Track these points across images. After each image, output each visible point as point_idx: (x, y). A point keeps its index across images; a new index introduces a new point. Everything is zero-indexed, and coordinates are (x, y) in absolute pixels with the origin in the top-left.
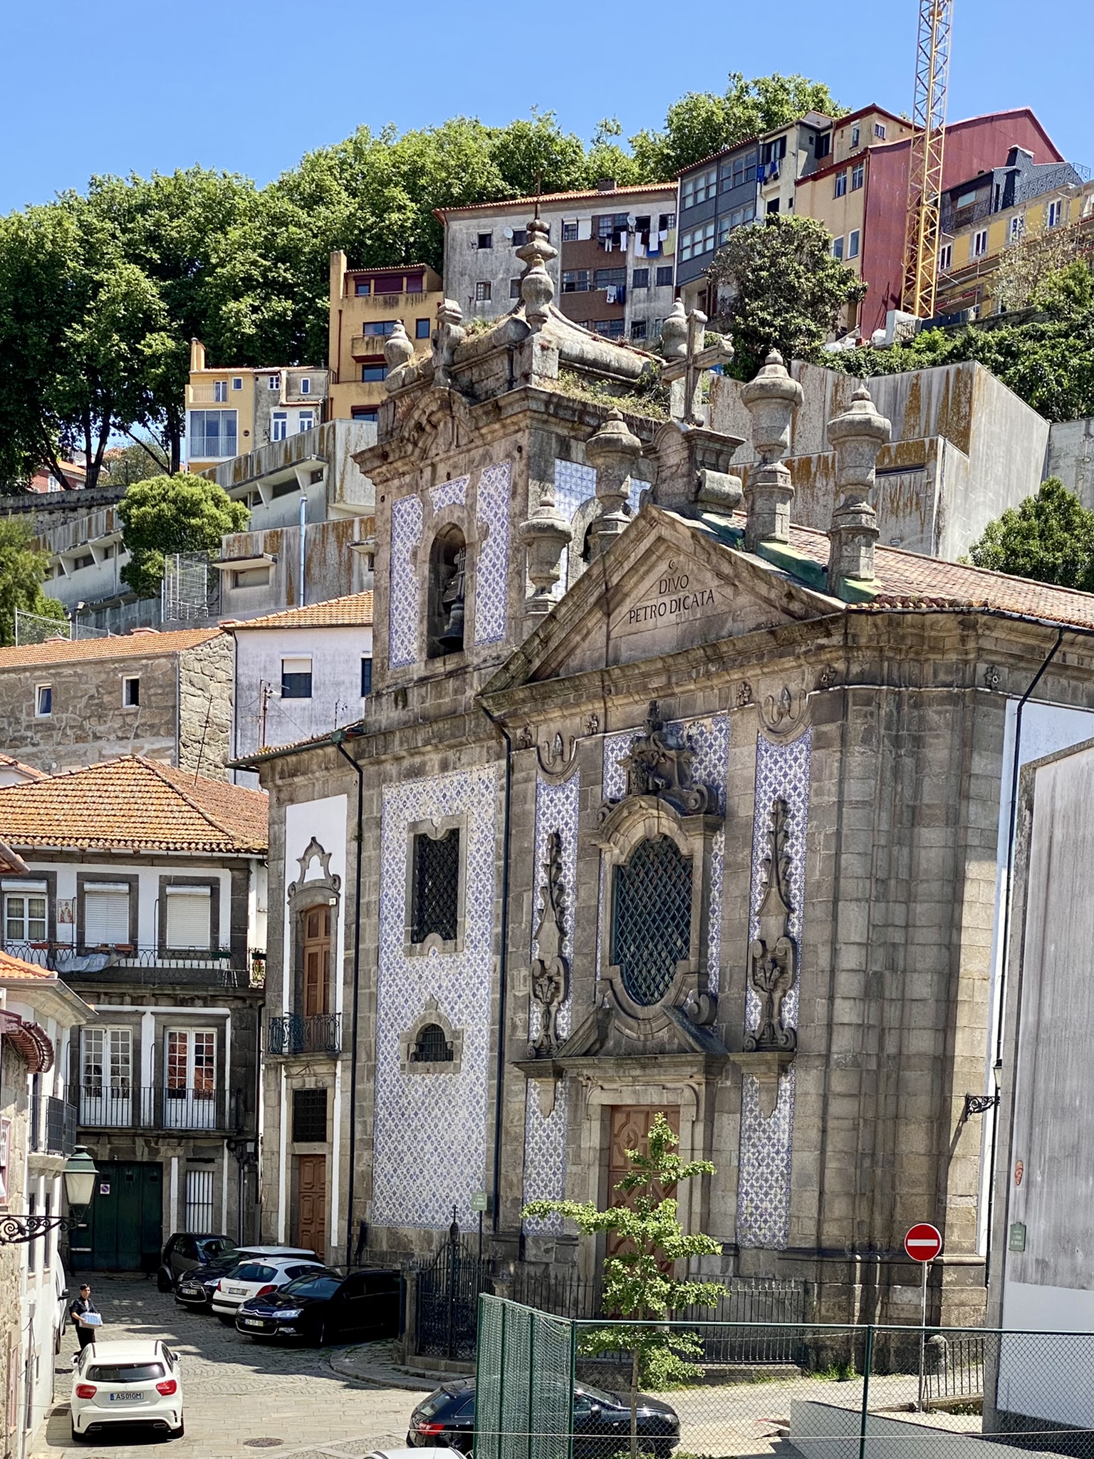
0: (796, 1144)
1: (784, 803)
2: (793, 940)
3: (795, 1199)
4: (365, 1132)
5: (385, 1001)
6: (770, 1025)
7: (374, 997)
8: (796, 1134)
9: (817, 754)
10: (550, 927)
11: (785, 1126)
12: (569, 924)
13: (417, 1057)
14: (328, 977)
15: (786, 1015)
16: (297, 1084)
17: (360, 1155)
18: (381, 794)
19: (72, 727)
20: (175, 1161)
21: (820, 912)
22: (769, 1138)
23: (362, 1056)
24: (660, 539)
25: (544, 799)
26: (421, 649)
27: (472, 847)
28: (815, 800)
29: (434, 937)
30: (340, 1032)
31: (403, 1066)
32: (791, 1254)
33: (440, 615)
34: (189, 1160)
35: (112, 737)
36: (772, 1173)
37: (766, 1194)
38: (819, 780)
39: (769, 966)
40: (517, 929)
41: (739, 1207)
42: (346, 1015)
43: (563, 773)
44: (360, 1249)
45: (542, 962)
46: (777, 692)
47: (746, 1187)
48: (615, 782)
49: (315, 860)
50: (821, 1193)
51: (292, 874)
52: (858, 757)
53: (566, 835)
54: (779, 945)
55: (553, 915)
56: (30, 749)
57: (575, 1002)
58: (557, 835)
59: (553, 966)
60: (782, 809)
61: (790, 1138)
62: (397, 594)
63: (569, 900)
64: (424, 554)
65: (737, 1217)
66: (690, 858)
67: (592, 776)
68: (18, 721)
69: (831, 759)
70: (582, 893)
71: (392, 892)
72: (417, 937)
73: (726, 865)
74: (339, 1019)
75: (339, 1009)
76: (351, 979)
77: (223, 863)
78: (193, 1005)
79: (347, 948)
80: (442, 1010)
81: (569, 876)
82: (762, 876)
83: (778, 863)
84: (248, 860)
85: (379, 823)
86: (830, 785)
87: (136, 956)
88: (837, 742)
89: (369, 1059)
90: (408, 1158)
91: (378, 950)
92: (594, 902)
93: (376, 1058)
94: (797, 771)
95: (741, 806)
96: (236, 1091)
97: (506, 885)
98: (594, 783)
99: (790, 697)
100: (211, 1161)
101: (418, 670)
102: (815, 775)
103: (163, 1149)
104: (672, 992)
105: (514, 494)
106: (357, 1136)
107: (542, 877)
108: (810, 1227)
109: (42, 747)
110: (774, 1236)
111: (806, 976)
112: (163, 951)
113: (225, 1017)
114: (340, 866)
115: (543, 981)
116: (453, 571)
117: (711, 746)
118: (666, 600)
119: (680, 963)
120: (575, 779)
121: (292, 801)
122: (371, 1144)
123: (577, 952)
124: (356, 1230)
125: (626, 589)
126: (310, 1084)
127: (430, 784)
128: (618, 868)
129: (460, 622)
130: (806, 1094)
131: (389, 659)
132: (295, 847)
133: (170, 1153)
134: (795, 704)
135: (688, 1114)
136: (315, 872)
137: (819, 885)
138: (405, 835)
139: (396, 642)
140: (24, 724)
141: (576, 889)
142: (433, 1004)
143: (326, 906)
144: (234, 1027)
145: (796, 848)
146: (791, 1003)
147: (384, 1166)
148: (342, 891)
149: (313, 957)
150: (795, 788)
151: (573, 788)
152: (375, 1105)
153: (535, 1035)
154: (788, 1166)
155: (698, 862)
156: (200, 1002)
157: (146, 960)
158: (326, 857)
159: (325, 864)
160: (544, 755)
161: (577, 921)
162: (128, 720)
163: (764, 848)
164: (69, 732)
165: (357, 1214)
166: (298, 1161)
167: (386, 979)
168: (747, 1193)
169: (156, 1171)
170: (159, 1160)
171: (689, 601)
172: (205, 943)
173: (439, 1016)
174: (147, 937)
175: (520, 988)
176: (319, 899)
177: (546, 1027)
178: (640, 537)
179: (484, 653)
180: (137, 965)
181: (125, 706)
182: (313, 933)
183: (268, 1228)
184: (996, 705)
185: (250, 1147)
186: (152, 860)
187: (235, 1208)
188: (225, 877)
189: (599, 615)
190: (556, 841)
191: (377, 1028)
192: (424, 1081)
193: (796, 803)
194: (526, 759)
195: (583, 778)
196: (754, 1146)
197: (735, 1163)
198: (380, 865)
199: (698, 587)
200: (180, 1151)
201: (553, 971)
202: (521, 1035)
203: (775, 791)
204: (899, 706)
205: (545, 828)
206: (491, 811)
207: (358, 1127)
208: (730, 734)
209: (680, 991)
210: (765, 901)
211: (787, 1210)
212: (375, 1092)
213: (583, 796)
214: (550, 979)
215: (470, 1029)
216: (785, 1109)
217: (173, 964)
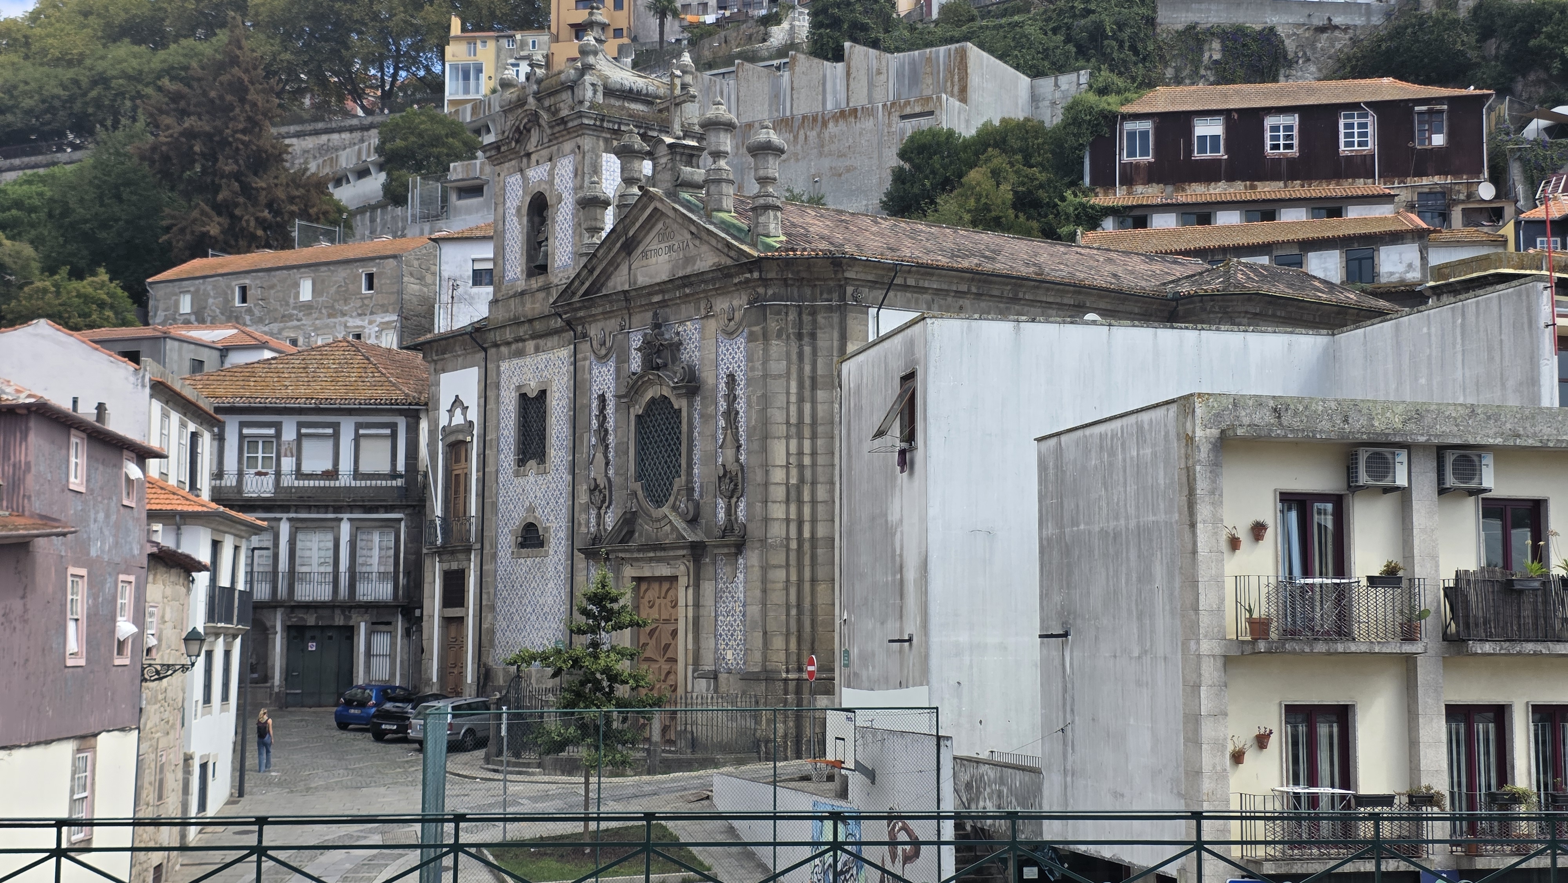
0: (749, 600)
1: (733, 376)
2: (741, 465)
3: (749, 638)
4: (489, 598)
5: (502, 508)
6: (730, 520)
7: (495, 505)
8: (748, 594)
9: (750, 345)
10: (599, 456)
11: (741, 588)
12: (611, 455)
13: (522, 545)
14: (467, 490)
15: (740, 514)
16: (446, 566)
17: (486, 617)
18: (498, 367)
19: (326, 307)
20: (363, 625)
21: (756, 446)
22: (733, 597)
23: (487, 546)
24: (656, 209)
25: (595, 372)
26: (522, 271)
27: (554, 403)
28: (750, 374)
29: (532, 463)
30: (473, 529)
31: (513, 553)
32: (748, 678)
33: (535, 249)
34: (373, 623)
35: (354, 314)
36: (735, 621)
37: (732, 635)
38: (752, 361)
39: (727, 481)
40: (582, 457)
41: (716, 644)
42: (477, 517)
43: (606, 355)
44: (485, 685)
45: (595, 480)
46: (726, 306)
47: (720, 630)
48: (636, 363)
49: (458, 411)
50: (765, 633)
51: (444, 421)
52: (777, 347)
53: (609, 396)
54: (733, 467)
55: (601, 449)
56: (295, 323)
57: (616, 507)
58: (603, 395)
59: (602, 482)
60: (731, 379)
61: (745, 597)
62: (508, 235)
63: (611, 439)
64: (525, 210)
65: (716, 652)
66: (680, 410)
67: (623, 359)
68: (287, 304)
69: (759, 346)
70: (619, 434)
71: (506, 432)
72: (521, 462)
73: (702, 416)
74: (473, 520)
75: (473, 513)
76: (480, 492)
77: (400, 412)
78: (377, 512)
79: (478, 471)
80: (537, 514)
81: (611, 424)
82: (722, 423)
83: (731, 415)
84: (418, 410)
85: (498, 386)
86: (758, 364)
87: (337, 479)
88: (761, 337)
89: (492, 548)
90: (516, 617)
91: (497, 471)
92: (626, 440)
93: (496, 547)
94: (740, 356)
95: (708, 377)
96: (407, 574)
97: (574, 428)
98: (624, 362)
99: (733, 310)
100: (389, 623)
101: (521, 285)
102: (749, 359)
103: (354, 616)
104: (672, 499)
105: (576, 175)
106: (484, 603)
107: (595, 424)
108: (758, 656)
109: (303, 322)
110: (738, 664)
111: (749, 489)
112: (357, 474)
113: (400, 520)
114: (473, 415)
115: (597, 493)
116: (543, 221)
117: (690, 339)
118: (663, 246)
119: (677, 479)
120: (613, 359)
121: (444, 371)
122: (493, 608)
123: (616, 474)
124: (483, 670)
125: (639, 239)
126: (454, 566)
127: (528, 360)
128: (638, 417)
129: (546, 254)
130: (753, 566)
131: (504, 277)
132: (445, 403)
133: (359, 619)
134: (736, 314)
135: (683, 581)
136: (458, 419)
137: (754, 428)
138: (513, 394)
139: (508, 267)
140: (292, 305)
141: (615, 430)
142: (531, 509)
143: (464, 442)
144: (406, 526)
145: (741, 406)
146: (742, 506)
147: (501, 624)
148: (475, 432)
149: (457, 476)
150: (739, 366)
151: (612, 364)
152: (496, 580)
153: (592, 529)
154: (744, 615)
155: (684, 414)
156: (383, 510)
157: (345, 480)
158: (465, 409)
159: (464, 414)
160: (594, 343)
161: (616, 452)
162: (366, 302)
163: (723, 405)
164: (324, 311)
165: (483, 659)
166: (447, 621)
167: (502, 492)
168: (721, 635)
169: (349, 632)
170: (351, 623)
171: (676, 247)
172: (386, 468)
173: (535, 517)
174: (346, 465)
175: (583, 498)
176: (461, 437)
177: (598, 525)
178: (644, 208)
179: (560, 275)
180: (337, 485)
181: (364, 292)
182: (457, 461)
183: (426, 670)
184: (862, 312)
185: (417, 613)
186: (350, 412)
187: (405, 657)
188: (402, 424)
189: (624, 254)
190: (602, 399)
191: (497, 526)
192: (527, 562)
193: (740, 376)
194: (585, 347)
195: (618, 357)
196: (724, 602)
197: (713, 614)
198: (499, 414)
199: (681, 238)
200: (367, 617)
201: (602, 486)
202: (584, 530)
203: (728, 368)
204: (800, 314)
205: (596, 390)
206: (566, 379)
207: (484, 596)
208: (702, 330)
209: (676, 499)
210: (724, 439)
211: (744, 644)
212: (496, 571)
213: (618, 370)
214: (600, 492)
215: (554, 525)
216: (741, 576)
217: (363, 483)
